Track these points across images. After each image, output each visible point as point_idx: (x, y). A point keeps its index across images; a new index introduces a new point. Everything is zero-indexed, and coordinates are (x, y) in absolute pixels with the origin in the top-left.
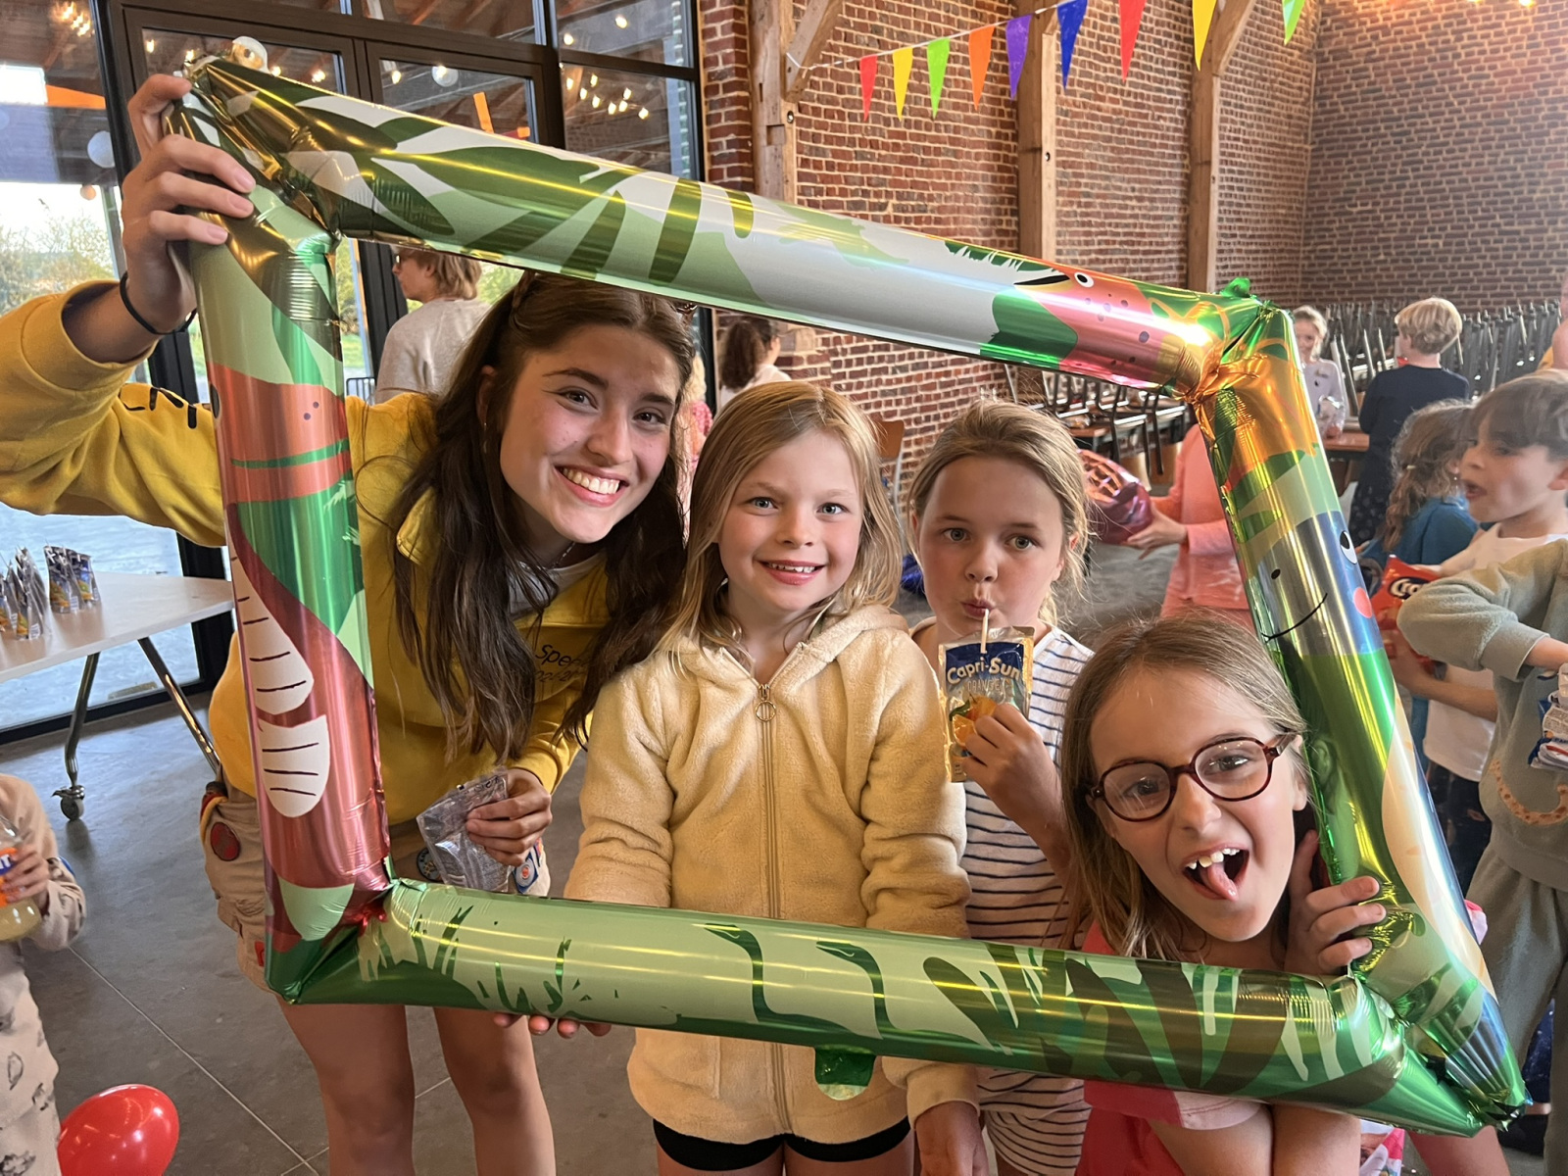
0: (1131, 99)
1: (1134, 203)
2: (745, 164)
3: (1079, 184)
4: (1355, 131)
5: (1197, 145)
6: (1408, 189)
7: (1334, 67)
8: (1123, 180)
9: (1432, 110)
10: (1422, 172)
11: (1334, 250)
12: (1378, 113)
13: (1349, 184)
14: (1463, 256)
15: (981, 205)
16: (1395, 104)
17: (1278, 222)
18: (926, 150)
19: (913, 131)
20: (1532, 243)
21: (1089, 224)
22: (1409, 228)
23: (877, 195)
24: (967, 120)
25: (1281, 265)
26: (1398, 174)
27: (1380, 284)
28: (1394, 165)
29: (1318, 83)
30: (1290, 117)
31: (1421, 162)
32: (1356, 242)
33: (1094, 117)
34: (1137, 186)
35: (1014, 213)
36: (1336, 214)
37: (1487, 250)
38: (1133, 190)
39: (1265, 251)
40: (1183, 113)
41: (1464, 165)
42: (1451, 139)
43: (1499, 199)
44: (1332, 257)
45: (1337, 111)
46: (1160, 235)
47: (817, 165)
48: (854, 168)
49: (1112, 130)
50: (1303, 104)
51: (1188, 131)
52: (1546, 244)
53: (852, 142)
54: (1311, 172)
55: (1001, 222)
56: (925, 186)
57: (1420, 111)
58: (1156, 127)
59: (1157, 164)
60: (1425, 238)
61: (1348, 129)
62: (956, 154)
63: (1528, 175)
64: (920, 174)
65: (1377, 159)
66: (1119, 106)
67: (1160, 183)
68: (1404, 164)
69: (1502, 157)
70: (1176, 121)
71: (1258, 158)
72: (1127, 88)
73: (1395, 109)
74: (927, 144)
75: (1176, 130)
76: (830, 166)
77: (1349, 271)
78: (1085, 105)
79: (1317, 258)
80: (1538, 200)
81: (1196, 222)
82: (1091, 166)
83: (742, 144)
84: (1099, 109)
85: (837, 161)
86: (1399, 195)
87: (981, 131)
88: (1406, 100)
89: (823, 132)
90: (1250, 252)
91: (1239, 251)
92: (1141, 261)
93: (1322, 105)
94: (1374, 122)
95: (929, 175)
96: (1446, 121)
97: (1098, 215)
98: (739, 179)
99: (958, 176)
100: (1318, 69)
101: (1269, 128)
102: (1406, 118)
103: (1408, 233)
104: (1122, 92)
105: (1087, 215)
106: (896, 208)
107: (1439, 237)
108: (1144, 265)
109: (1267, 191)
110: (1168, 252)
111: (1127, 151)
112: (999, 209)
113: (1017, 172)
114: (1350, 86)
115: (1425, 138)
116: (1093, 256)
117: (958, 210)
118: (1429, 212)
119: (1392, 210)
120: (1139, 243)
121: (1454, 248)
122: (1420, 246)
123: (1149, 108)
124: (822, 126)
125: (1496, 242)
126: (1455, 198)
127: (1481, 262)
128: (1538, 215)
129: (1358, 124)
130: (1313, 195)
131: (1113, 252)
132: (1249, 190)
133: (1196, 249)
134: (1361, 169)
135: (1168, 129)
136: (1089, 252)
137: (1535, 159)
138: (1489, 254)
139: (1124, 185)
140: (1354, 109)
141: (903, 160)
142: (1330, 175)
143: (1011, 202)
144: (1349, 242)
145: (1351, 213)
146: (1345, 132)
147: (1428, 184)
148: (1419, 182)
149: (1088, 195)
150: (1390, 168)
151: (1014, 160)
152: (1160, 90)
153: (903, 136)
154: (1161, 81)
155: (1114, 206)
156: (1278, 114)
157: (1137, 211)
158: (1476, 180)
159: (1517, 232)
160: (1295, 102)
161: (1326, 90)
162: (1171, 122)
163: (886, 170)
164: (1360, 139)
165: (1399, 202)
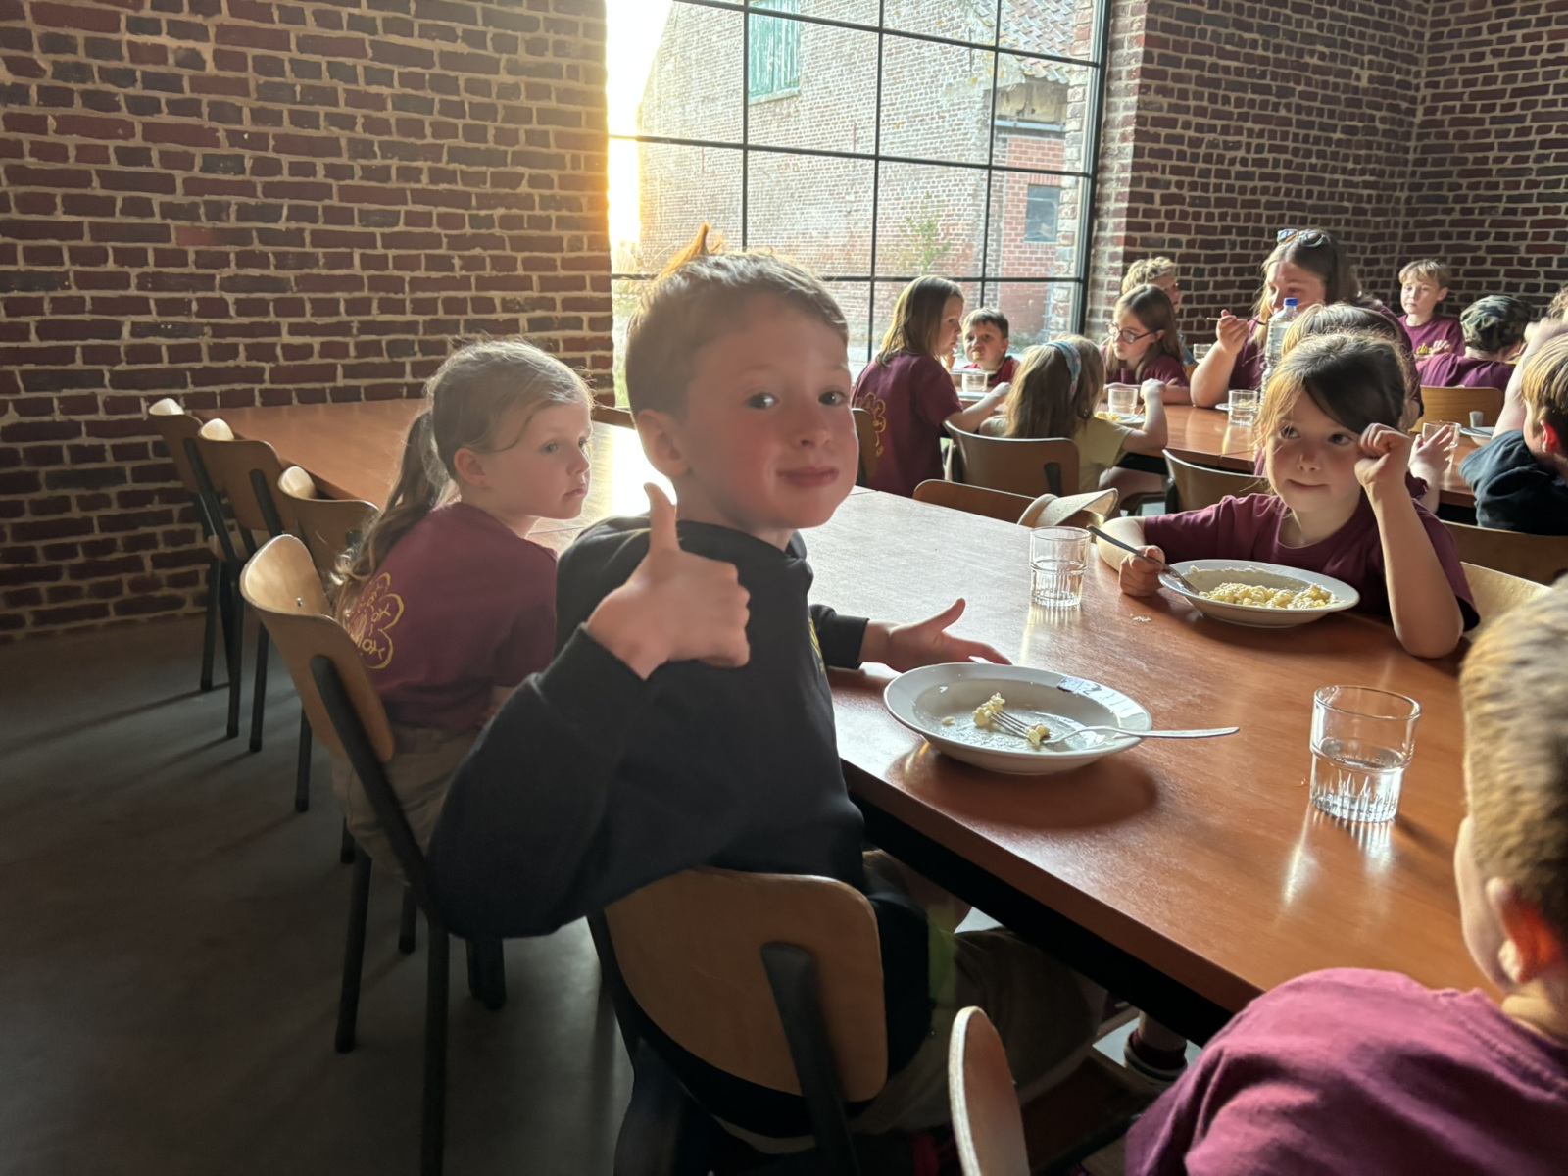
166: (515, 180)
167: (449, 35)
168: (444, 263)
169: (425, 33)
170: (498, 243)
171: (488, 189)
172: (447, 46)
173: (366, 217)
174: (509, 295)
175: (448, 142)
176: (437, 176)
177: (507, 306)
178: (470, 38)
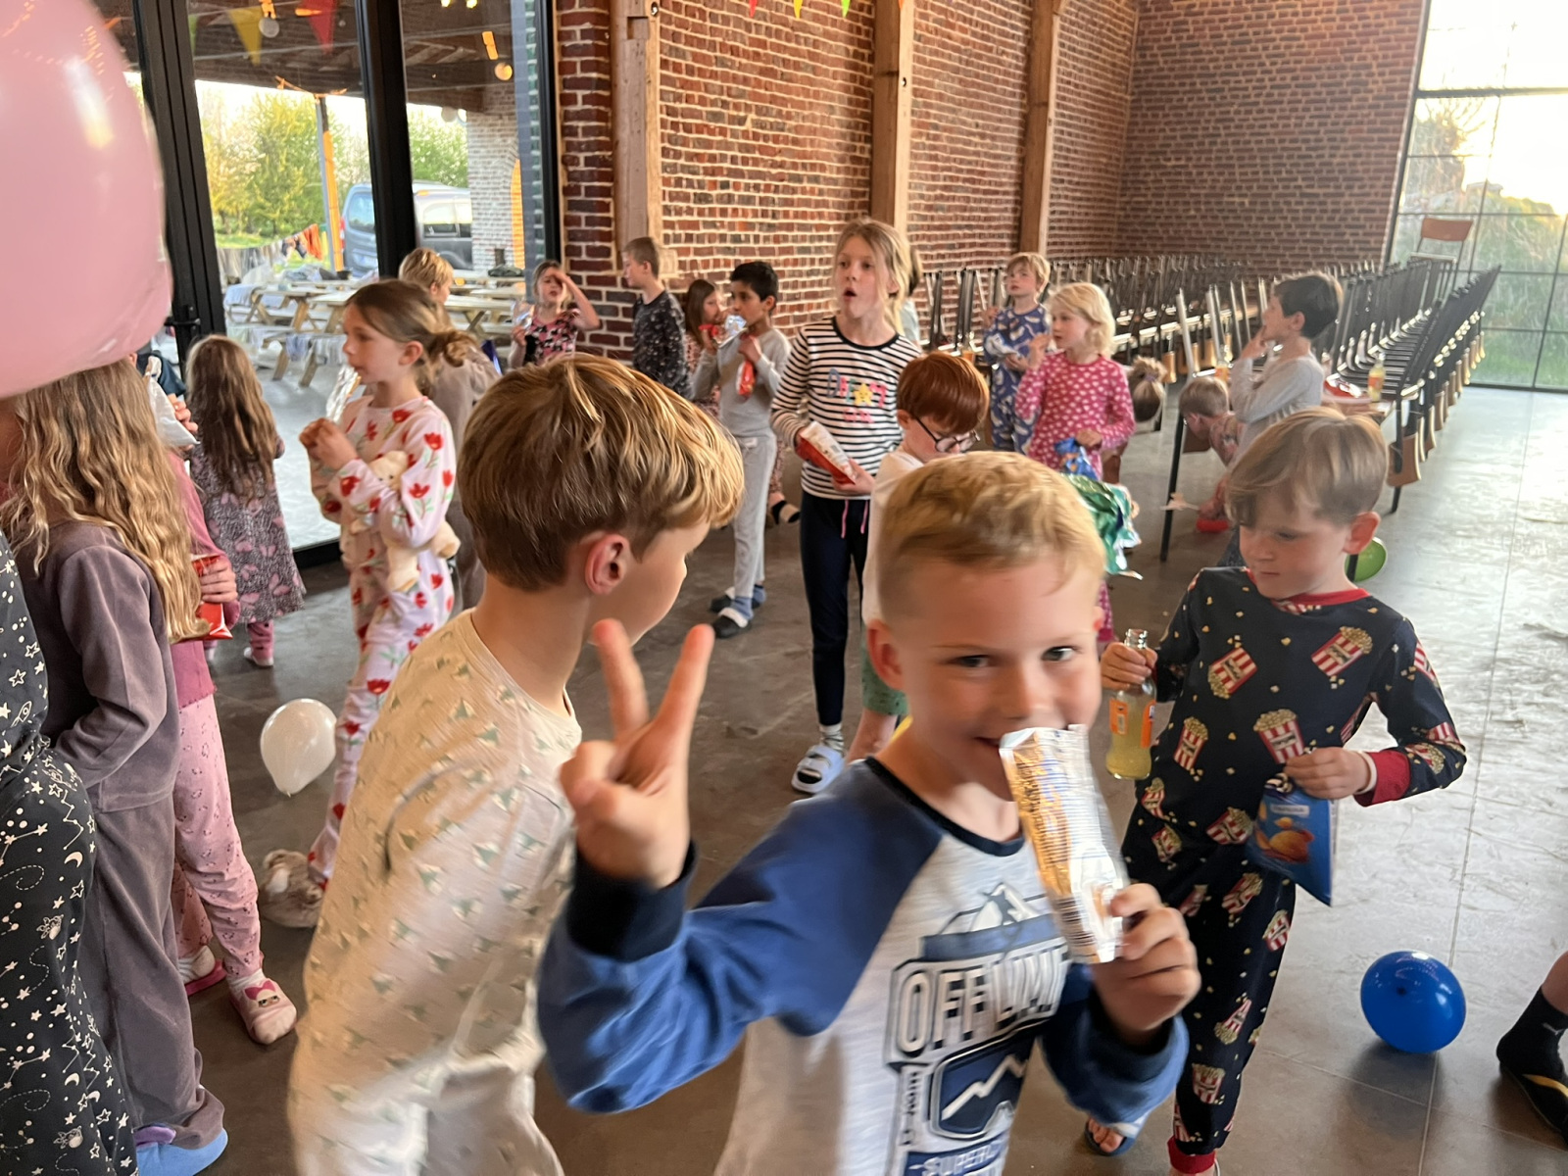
0: (978, 30)
1: (976, 139)
2: (601, 59)
3: (928, 115)
4: (1172, 85)
5: (1035, 84)
6: (1219, 146)
7: (1155, 17)
8: (968, 115)
9: (1245, 68)
10: (1233, 130)
11: (1149, 203)
12: (1194, 68)
13: (1165, 138)
14: (1266, 216)
15: (837, 128)
16: (1211, 60)
17: (1100, 170)
18: (785, 63)
19: (774, 40)
20: (1330, 207)
21: (935, 158)
22: (1219, 185)
23: (737, 107)
24: (826, 34)
25: (1101, 215)
26: (1211, 131)
27: (1190, 239)
28: (1208, 121)
29: (1140, 33)
30: (1114, 65)
31: (1232, 120)
32: (1170, 195)
33: (944, 45)
34: (980, 122)
35: (868, 140)
36: (1152, 167)
37: (1289, 211)
38: (977, 126)
39: (1088, 200)
40: (1024, 50)
41: (1272, 126)
42: (1261, 99)
43: (1301, 162)
44: (1146, 210)
45: (1157, 63)
46: (998, 175)
47: (677, 68)
48: (714, 75)
49: (960, 60)
50: (1126, 53)
51: (1027, 69)
52: (1342, 207)
53: (712, 46)
54: (1130, 124)
55: (854, 149)
56: (784, 102)
57: (1235, 68)
58: (999, 62)
59: (998, 101)
60: (1232, 196)
61: (1166, 82)
62: (814, 70)
63: (1329, 140)
64: (780, 88)
65: (1191, 114)
66: (968, 37)
67: (1000, 120)
68: (1218, 121)
69: (1307, 120)
70: (1016, 57)
71: (1086, 104)
72: (975, 17)
73: (1211, 65)
74: (786, 56)
75: (1017, 67)
76: (690, 71)
77: (1161, 225)
78: (937, 31)
79: (1133, 209)
80: (1339, 164)
81: (1032, 165)
82: (940, 97)
83: (599, 35)
84: (949, 37)
85: (697, 65)
86: (1210, 151)
87: (838, 49)
88: (1221, 56)
89: (683, 31)
90: (1074, 198)
91: (1066, 197)
92: (980, 201)
93: (1143, 56)
94: (1191, 76)
95: (788, 91)
96: (1259, 80)
97: (944, 149)
98: (594, 75)
99: (816, 95)
100: (1141, 19)
101: (1096, 75)
102: (1222, 75)
103: (1218, 191)
104: (970, 22)
105: (934, 148)
106: (757, 124)
107: (1245, 196)
108: (984, 205)
109: (1093, 139)
110: (1006, 193)
111: (974, 84)
112: (853, 134)
113: (872, 97)
114: (1170, 39)
115: (1237, 97)
116: (938, 192)
117: (814, 131)
118: (1237, 170)
119: (1204, 166)
120: (980, 182)
121: (1258, 207)
122: (1228, 203)
123: (994, 41)
124: (682, 24)
125: (1297, 203)
126: (1262, 158)
127: (1282, 222)
128: (1337, 179)
129: (1176, 77)
130: (1130, 146)
131: (957, 189)
132: (1077, 136)
133: (1030, 192)
134: (1179, 123)
135: (1010, 65)
136: (934, 188)
137: (1337, 124)
138: (1290, 216)
139: (969, 120)
140: (1174, 62)
141: (763, 72)
142: (1148, 127)
143: (865, 127)
144: (1162, 196)
145: (1165, 167)
146: (1163, 85)
147: (1238, 142)
148: (1230, 140)
149: (936, 127)
150: (1203, 124)
151: (870, 84)
152: (1004, 24)
153: (763, 44)
154: (1005, 14)
155: (958, 141)
156: (1104, 61)
157: (979, 149)
158: (1282, 141)
159: (1316, 195)
160: (1120, 51)
161: (1147, 40)
162: (1012, 58)
163: (746, 81)
164: (1177, 92)
165: (1210, 159)
166: (1344, 234)
171: (1332, 237)
173: (1285, 249)
176: (1313, 234)
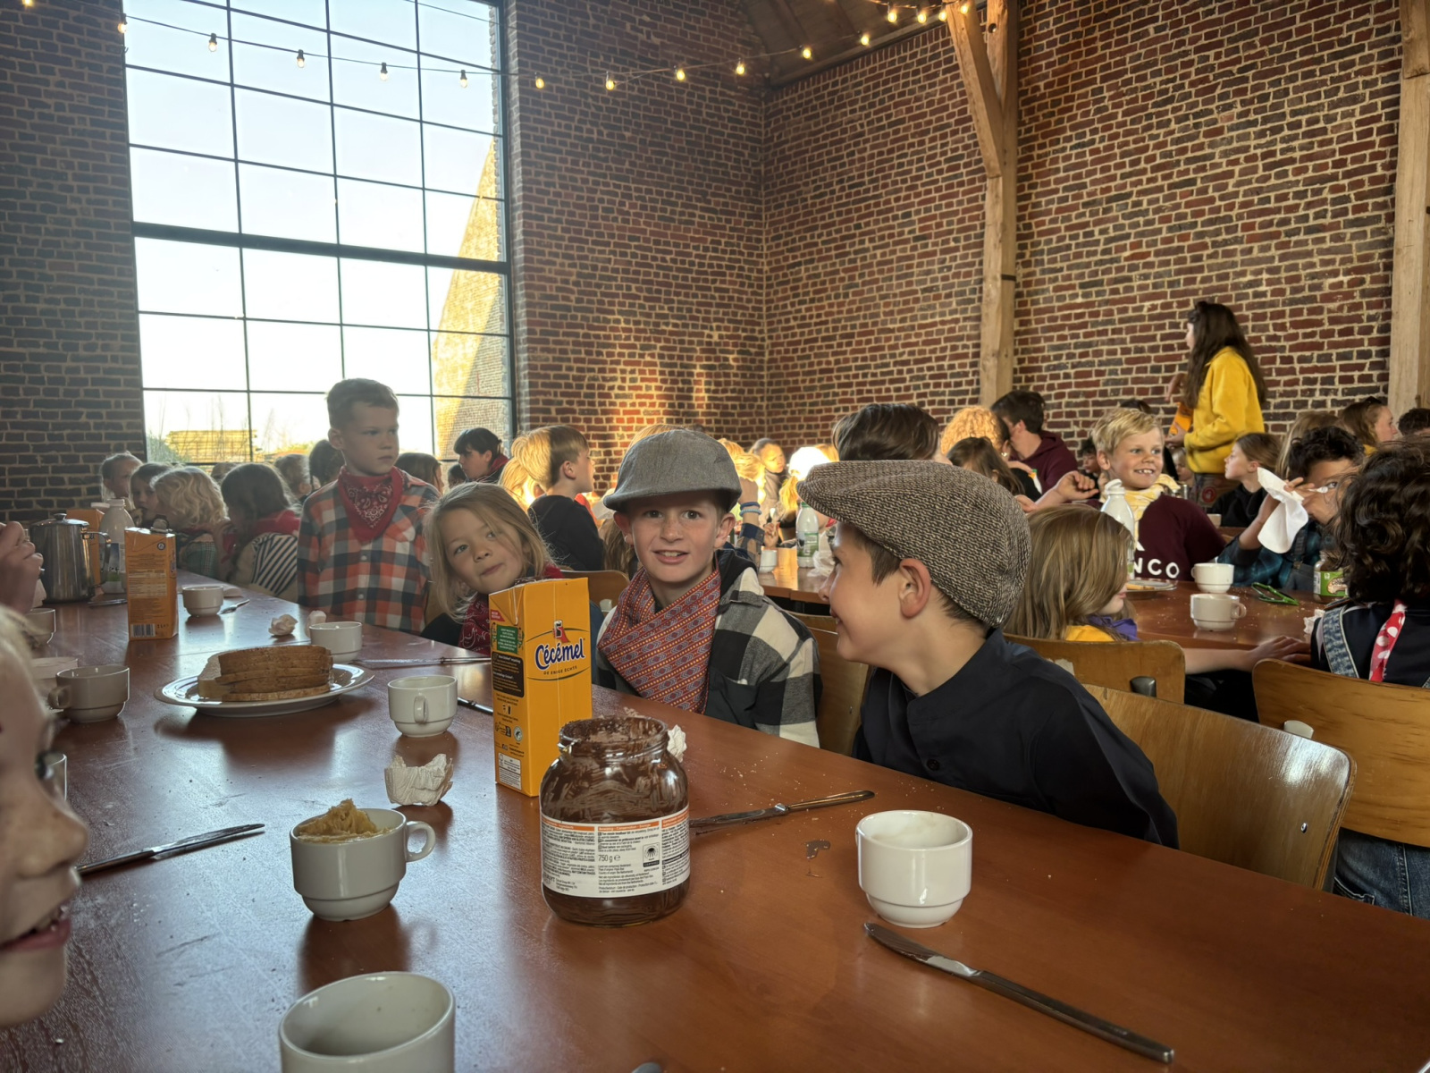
167: (36, 345)
168: (32, 460)
169: (20, 344)
170: (67, 448)
172: (33, 350)
174: (73, 476)
175: (33, 397)
177: (72, 481)
178: (47, 345)
